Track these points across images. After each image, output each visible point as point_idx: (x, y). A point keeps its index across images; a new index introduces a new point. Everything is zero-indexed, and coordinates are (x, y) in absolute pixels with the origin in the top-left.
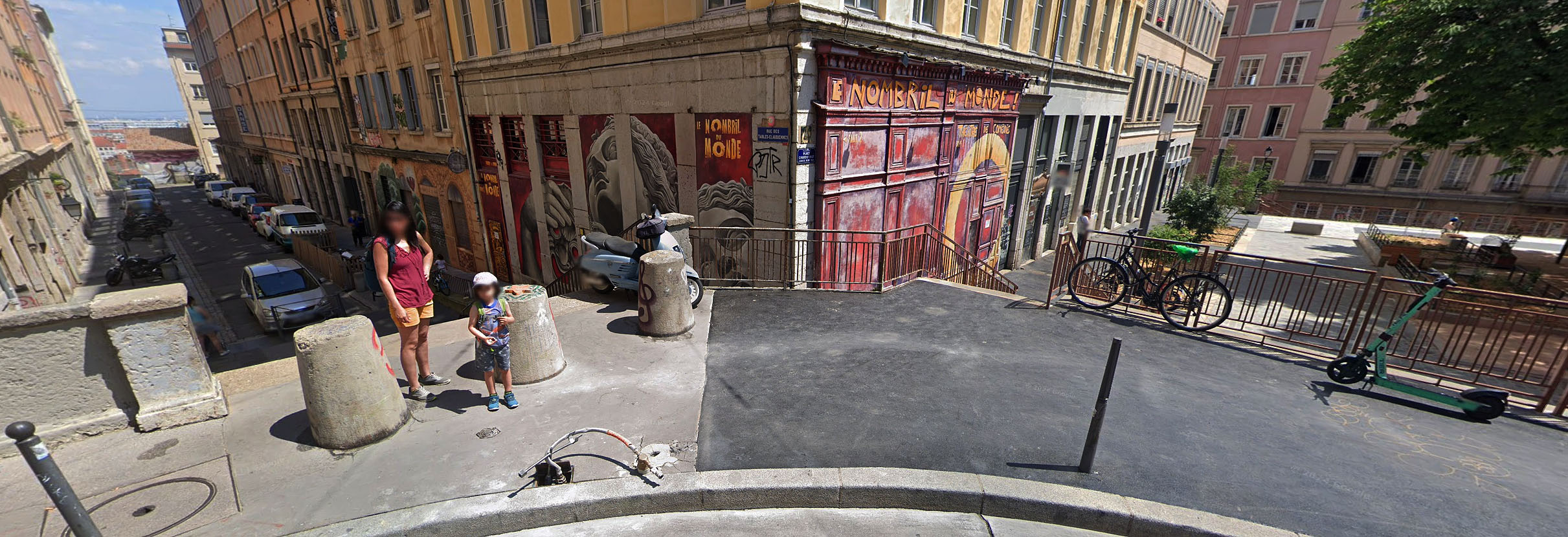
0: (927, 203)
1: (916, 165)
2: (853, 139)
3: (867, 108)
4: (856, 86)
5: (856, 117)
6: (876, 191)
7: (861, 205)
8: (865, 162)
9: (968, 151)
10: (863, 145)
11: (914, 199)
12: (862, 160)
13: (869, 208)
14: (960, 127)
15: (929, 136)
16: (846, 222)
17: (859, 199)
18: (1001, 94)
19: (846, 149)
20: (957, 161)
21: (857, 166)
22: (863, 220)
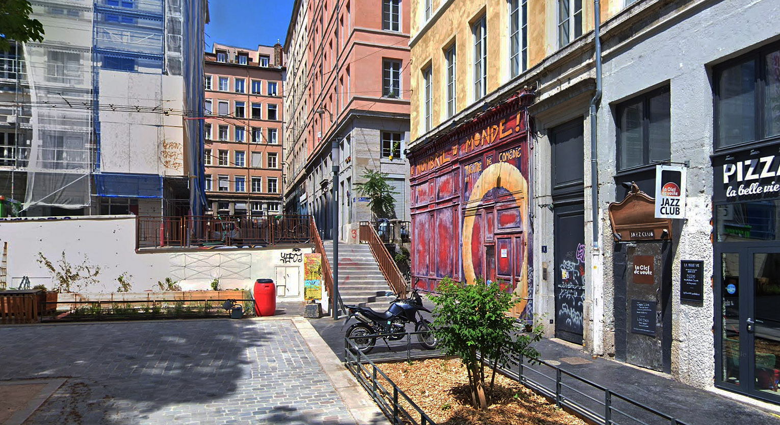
0: (448, 223)
1: (441, 199)
2: (419, 189)
3: (422, 174)
4: (418, 166)
5: (419, 179)
6: (426, 214)
8: (423, 199)
9: (475, 183)
10: (422, 191)
11: (441, 220)
13: (424, 222)
14: (467, 167)
15: (447, 179)
16: (417, 228)
17: (421, 218)
18: (498, 126)
19: (417, 195)
20: (467, 194)
21: (421, 201)
22: (422, 228)
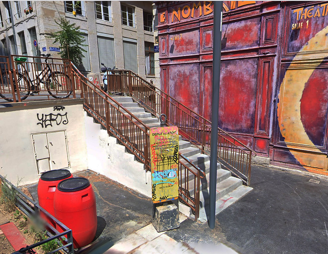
1: (231, 49)
2: (176, 38)
3: (183, 21)
4: (174, 12)
5: (176, 27)
6: (192, 65)
7: (182, 72)
8: (184, 49)
10: (183, 40)
11: (229, 72)
12: (183, 48)
13: (188, 74)
16: (173, 79)
17: (182, 69)
19: (172, 44)
21: (180, 51)
22: (184, 79)
